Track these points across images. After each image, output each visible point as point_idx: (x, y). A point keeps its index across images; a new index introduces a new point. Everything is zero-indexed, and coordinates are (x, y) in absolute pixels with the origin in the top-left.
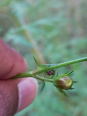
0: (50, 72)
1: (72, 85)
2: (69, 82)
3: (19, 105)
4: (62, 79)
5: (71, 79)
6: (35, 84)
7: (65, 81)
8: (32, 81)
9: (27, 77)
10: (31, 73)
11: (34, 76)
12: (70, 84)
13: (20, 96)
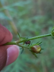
0: (27, 42)
1: (40, 51)
2: (39, 49)
3: (7, 62)
4: (34, 47)
5: (40, 47)
6: (17, 49)
7: (36, 48)
8: (16, 48)
9: (13, 44)
10: (16, 42)
11: (17, 44)
12: (39, 50)
13: (8, 56)
